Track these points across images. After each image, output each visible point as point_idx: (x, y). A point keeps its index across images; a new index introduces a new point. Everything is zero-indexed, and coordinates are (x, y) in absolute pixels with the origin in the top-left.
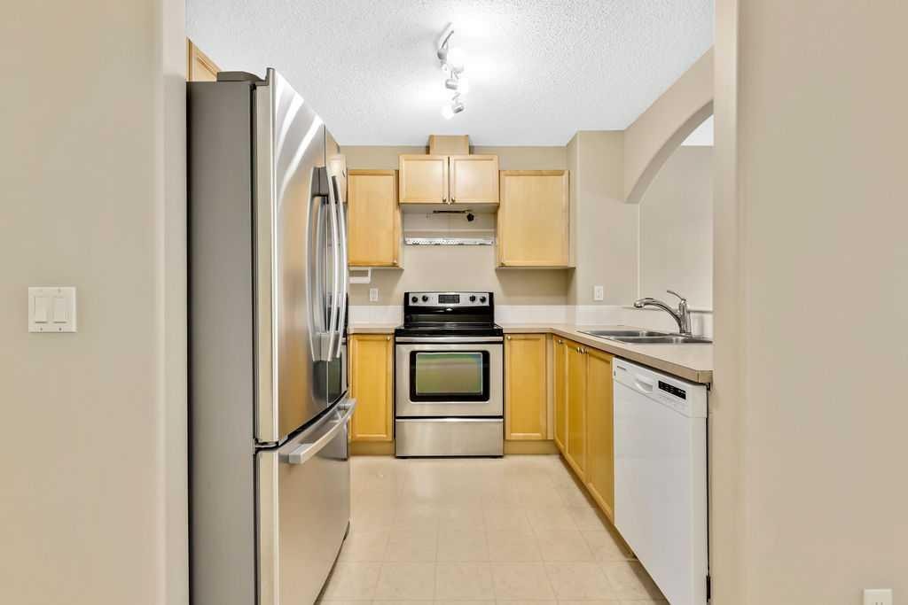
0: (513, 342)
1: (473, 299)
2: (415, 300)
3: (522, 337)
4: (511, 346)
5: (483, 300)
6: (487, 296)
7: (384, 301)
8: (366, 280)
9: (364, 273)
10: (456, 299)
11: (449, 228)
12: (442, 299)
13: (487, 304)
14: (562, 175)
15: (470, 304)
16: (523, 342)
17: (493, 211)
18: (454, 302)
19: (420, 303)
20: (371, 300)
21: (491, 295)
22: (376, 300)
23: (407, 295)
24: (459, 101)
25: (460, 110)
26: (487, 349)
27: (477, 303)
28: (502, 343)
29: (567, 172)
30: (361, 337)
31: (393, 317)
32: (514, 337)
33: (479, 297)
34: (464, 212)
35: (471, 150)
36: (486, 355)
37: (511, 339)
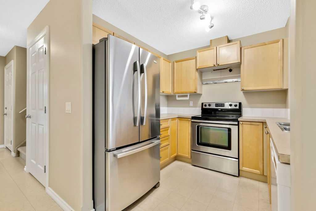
0: (244, 125)
1: (231, 105)
2: (205, 105)
3: (249, 123)
4: (243, 127)
5: (236, 106)
6: (238, 104)
7: (195, 106)
8: (188, 98)
9: (186, 96)
10: (223, 105)
11: (221, 76)
12: (217, 105)
13: (238, 107)
14: (278, 42)
15: (230, 108)
16: (249, 126)
17: (238, 66)
18: (222, 106)
19: (208, 107)
20: (190, 105)
21: (240, 104)
22: (192, 105)
23: (202, 104)
24: (212, 23)
25: (212, 27)
26: (231, 128)
27: (233, 107)
28: (238, 125)
29: (281, 40)
30: (180, 119)
31: (198, 112)
32: (244, 123)
33: (233, 104)
34: (227, 68)
35: (229, 41)
36: (229, 130)
37: (242, 124)
